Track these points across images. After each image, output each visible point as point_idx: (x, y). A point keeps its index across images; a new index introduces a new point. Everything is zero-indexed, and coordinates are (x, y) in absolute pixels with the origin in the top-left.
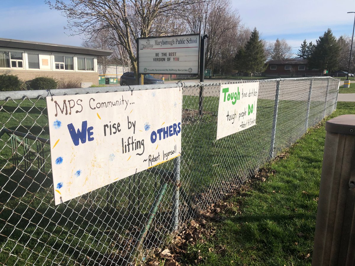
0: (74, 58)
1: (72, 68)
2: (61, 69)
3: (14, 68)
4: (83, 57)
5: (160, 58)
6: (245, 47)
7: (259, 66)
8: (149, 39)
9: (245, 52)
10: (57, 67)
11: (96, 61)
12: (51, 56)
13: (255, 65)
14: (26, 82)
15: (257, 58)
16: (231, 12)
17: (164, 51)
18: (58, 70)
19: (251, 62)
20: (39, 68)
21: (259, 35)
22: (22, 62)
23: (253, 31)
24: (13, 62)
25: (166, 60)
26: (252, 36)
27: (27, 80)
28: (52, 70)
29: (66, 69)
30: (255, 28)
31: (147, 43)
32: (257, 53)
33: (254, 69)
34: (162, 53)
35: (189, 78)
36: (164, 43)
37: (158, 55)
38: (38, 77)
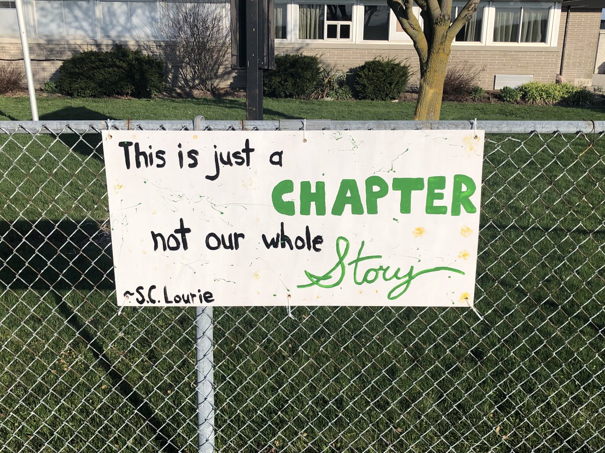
0: (487, 9)
1: (478, 37)
3: (332, 41)
11: (555, 14)
20: (387, 38)
24: (329, 26)
38: (370, 59)
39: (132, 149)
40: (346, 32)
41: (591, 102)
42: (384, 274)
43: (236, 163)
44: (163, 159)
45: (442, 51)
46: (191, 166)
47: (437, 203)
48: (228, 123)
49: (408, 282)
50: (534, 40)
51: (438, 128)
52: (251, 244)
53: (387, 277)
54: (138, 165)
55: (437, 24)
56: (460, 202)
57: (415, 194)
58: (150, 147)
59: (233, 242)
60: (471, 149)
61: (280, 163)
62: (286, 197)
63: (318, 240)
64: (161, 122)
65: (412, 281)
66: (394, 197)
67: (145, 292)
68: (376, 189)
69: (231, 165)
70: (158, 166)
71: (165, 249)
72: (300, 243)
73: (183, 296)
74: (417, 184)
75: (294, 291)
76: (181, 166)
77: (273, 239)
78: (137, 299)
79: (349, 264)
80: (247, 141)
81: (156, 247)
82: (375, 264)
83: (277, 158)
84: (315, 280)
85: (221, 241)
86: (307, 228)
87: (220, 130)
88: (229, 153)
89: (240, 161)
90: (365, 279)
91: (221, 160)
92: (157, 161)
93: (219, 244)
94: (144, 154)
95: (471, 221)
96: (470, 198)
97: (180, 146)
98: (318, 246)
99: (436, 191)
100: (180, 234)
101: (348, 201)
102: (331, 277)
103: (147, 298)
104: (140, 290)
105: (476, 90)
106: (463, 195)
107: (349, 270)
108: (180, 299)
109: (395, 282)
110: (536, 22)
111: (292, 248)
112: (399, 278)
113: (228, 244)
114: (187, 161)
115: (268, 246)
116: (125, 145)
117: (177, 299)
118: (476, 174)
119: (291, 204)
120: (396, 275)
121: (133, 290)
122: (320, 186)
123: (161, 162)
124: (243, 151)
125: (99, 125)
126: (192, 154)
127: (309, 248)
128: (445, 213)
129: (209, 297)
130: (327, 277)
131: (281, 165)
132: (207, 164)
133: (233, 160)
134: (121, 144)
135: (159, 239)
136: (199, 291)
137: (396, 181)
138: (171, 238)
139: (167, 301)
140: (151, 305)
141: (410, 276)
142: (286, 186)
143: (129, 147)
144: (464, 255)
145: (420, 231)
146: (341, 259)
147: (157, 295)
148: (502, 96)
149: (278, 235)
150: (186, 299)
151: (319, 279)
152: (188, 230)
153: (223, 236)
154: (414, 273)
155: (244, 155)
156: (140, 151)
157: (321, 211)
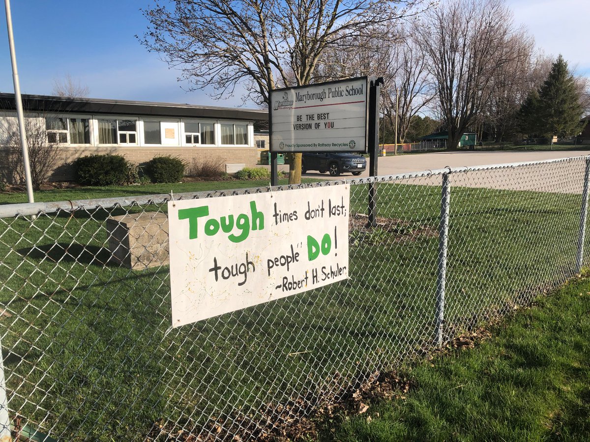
0: (216, 125)
1: (212, 141)
2: (194, 143)
3: (123, 145)
4: (230, 122)
5: (304, 123)
6: (540, 92)
7: (568, 125)
8: (287, 92)
9: (538, 101)
10: (188, 140)
11: (251, 128)
12: (179, 123)
13: (558, 123)
14: (141, 165)
15: (564, 111)
16: (512, 31)
17: (310, 111)
18: (189, 145)
19: (552, 117)
20: (160, 143)
21: (567, 68)
22: (134, 135)
23: (556, 62)
24: (121, 135)
25: (313, 126)
26: (554, 70)
27: (142, 162)
28: (180, 146)
29: (202, 143)
30: (561, 56)
31: (283, 98)
32: (564, 101)
33: (556, 130)
34: (307, 116)
35: (434, 149)
36: (310, 97)
37: (301, 118)
38: (157, 156)
40: (133, 139)
50: (243, 143)
105: (224, 174)
148: (237, 176)
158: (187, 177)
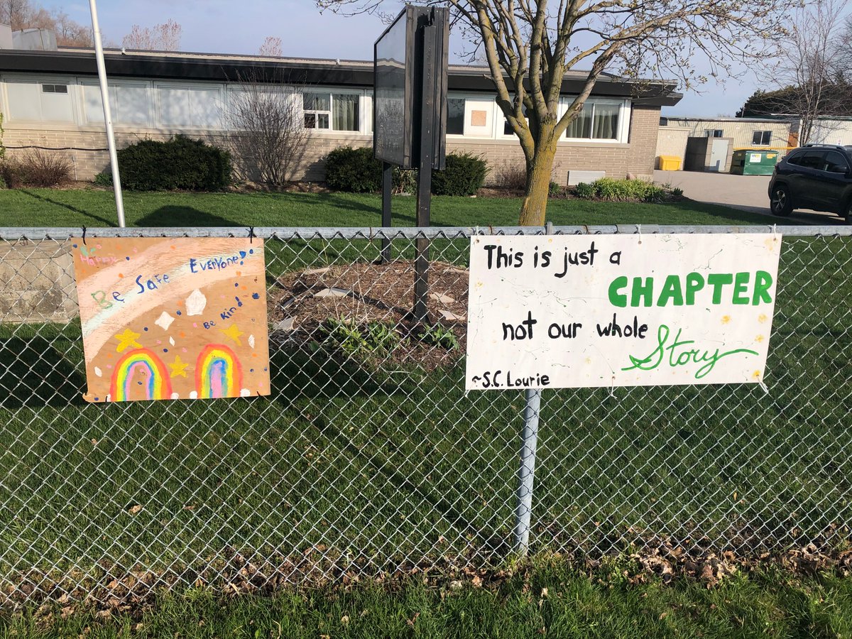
10: (508, 131)
11: (625, 111)
18: (508, 138)
28: (493, 138)
39: (495, 252)
41: (662, 198)
42: (694, 357)
43: (582, 262)
44: (520, 260)
45: (549, 149)
46: (544, 265)
47: (742, 295)
48: (575, 228)
49: (713, 363)
50: (605, 137)
51: (744, 232)
52: (587, 333)
53: (697, 359)
54: (499, 265)
55: (544, 122)
56: (760, 293)
57: (725, 287)
58: (511, 250)
59: (571, 331)
60: (771, 250)
61: (618, 262)
62: (620, 292)
63: (644, 328)
64: (519, 228)
65: (716, 362)
66: (709, 289)
67: (491, 377)
68: (695, 283)
69: (577, 264)
70: (516, 266)
71: (513, 338)
72: (628, 331)
73: (524, 380)
74: (726, 279)
75: (619, 373)
76: (535, 265)
77: (606, 328)
78: (483, 383)
79: (667, 349)
80: (593, 243)
81: (505, 337)
82: (688, 348)
83: (616, 258)
84: (637, 363)
85: (561, 331)
86: (636, 318)
87: (567, 234)
88: (577, 254)
89: (585, 260)
90: (679, 362)
91: (570, 260)
92: (515, 262)
93: (559, 333)
94: (505, 256)
95: (767, 310)
96: (768, 290)
97: (536, 248)
98: (643, 333)
99: (742, 285)
100: (527, 325)
101: (671, 293)
102: (650, 360)
103: (492, 382)
104: (487, 375)
105: (553, 186)
106: (763, 288)
107: (667, 353)
108: (521, 382)
109: (703, 363)
110: (607, 117)
111: (621, 336)
112: (705, 360)
113: (567, 333)
114: (541, 261)
115: (601, 334)
116: (489, 248)
117: (518, 382)
118: (773, 270)
119: (624, 297)
120: (704, 358)
121: (481, 375)
122: (650, 281)
123: (518, 262)
124: (589, 252)
125: (467, 230)
126: (546, 255)
127: (635, 336)
128: (747, 303)
129: (546, 380)
130: (647, 360)
131: (619, 264)
132: (557, 264)
133: (579, 260)
134: (486, 248)
135: (509, 329)
136: (538, 375)
137: (711, 276)
138: (519, 329)
139: (509, 384)
140: (495, 388)
141: (715, 358)
142: (621, 282)
143: (493, 250)
144: (759, 339)
145: (726, 319)
146: (661, 344)
147: (502, 380)
148: (578, 192)
149: (610, 324)
150: (525, 382)
151: (640, 362)
152: (535, 322)
153: (563, 326)
154: (718, 355)
155: (589, 255)
156: (502, 253)
157: (648, 303)
158: (488, 187)
